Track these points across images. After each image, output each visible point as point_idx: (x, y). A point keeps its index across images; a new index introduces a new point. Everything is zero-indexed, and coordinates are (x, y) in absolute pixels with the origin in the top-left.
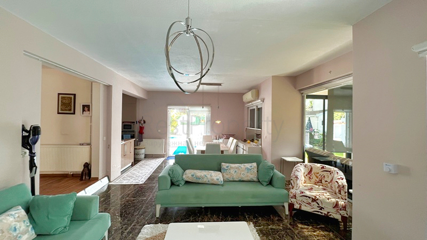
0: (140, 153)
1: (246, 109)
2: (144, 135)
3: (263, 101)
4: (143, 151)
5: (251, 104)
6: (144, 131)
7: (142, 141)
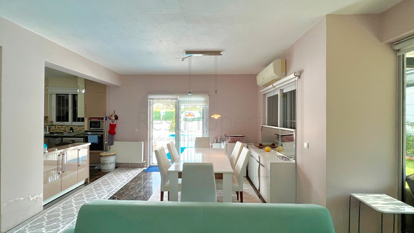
0: (107, 162)
1: (261, 97)
2: (116, 136)
3: (299, 77)
4: (112, 160)
5: (271, 86)
6: (117, 130)
7: (112, 144)
